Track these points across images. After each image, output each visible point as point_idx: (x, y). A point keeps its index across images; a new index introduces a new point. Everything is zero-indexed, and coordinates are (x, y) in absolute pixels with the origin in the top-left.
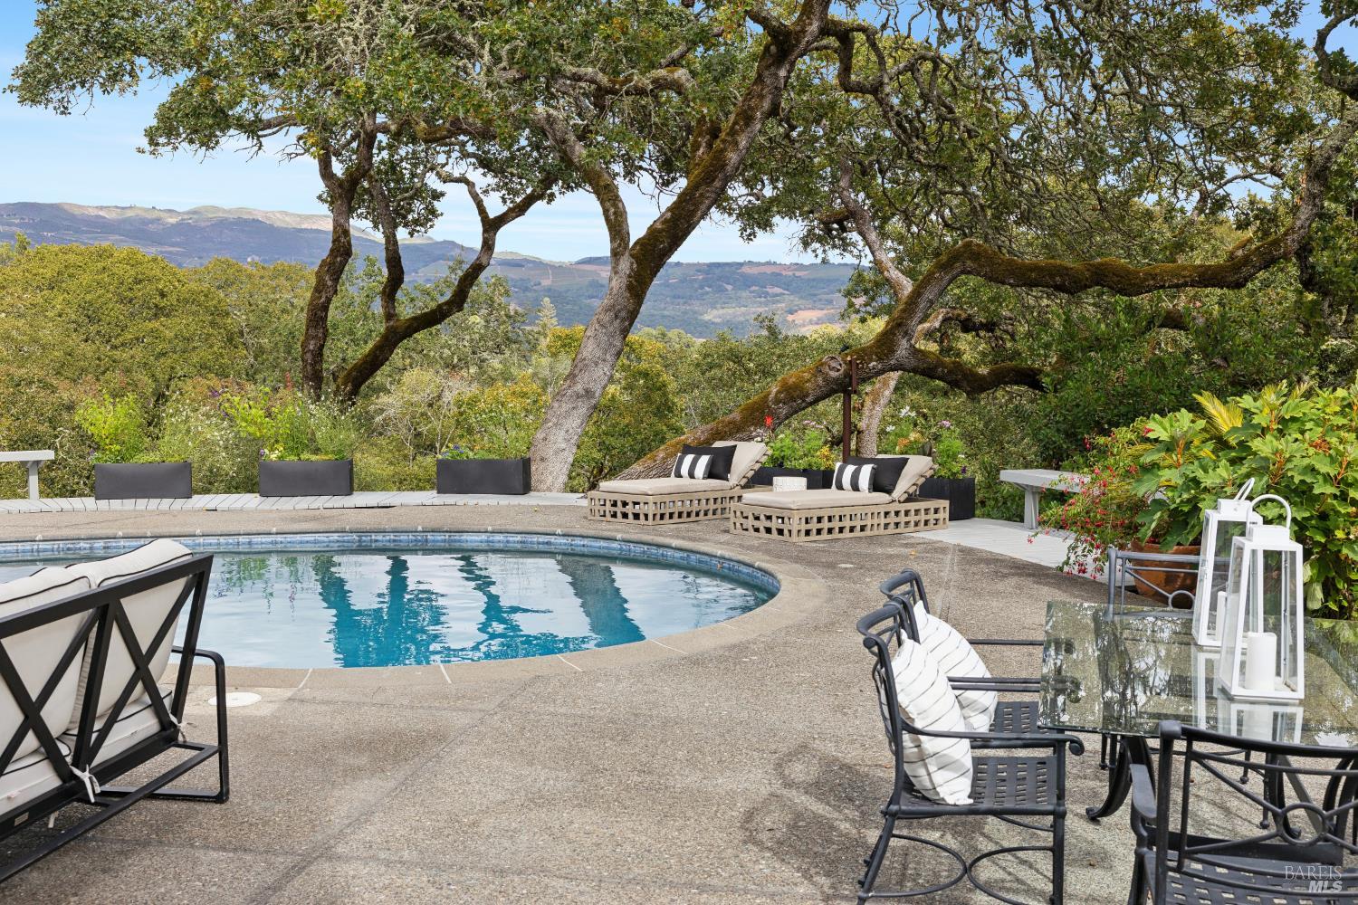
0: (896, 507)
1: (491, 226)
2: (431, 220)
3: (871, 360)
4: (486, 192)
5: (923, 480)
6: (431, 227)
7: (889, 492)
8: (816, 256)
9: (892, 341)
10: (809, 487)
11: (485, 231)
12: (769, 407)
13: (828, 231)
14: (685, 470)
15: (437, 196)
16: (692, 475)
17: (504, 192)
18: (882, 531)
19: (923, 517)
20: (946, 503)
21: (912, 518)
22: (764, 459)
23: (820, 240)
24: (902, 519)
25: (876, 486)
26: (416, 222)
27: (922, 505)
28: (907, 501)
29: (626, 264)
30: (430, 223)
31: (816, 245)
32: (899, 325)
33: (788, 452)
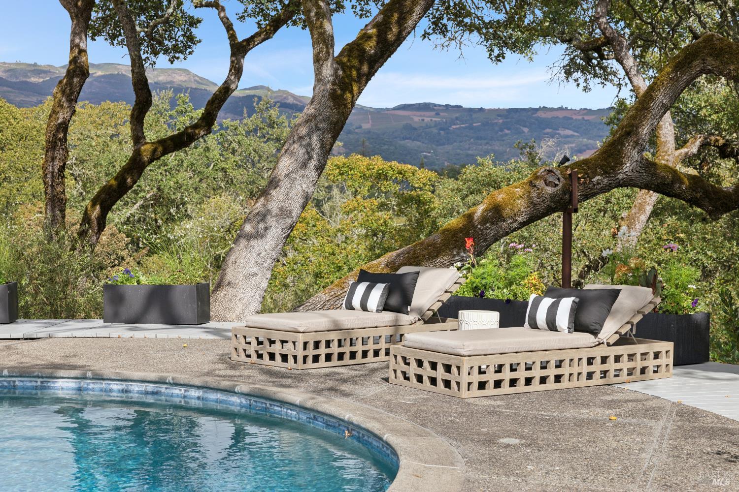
0: (603, 351)
1: (239, 49)
2: (190, 47)
3: (595, 174)
4: (242, 18)
5: (639, 317)
6: (190, 53)
7: (595, 333)
8: (578, 85)
9: (620, 152)
10: (503, 324)
11: (233, 55)
12: (475, 227)
13: (588, 60)
14: (356, 301)
15: (194, 22)
16: (364, 308)
17: (260, 18)
18: (584, 382)
19: (639, 364)
20: (669, 346)
21: (625, 365)
22: (455, 289)
23: (584, 70)
24: (611, 366)
25: (578, 325)
26: (176, 49)
27: (639, 349)
28: (616, 344)
29: (328, 70)
30: (189, 50)
31: (578, 75)
32: (629, 134)
33: (490, 280)
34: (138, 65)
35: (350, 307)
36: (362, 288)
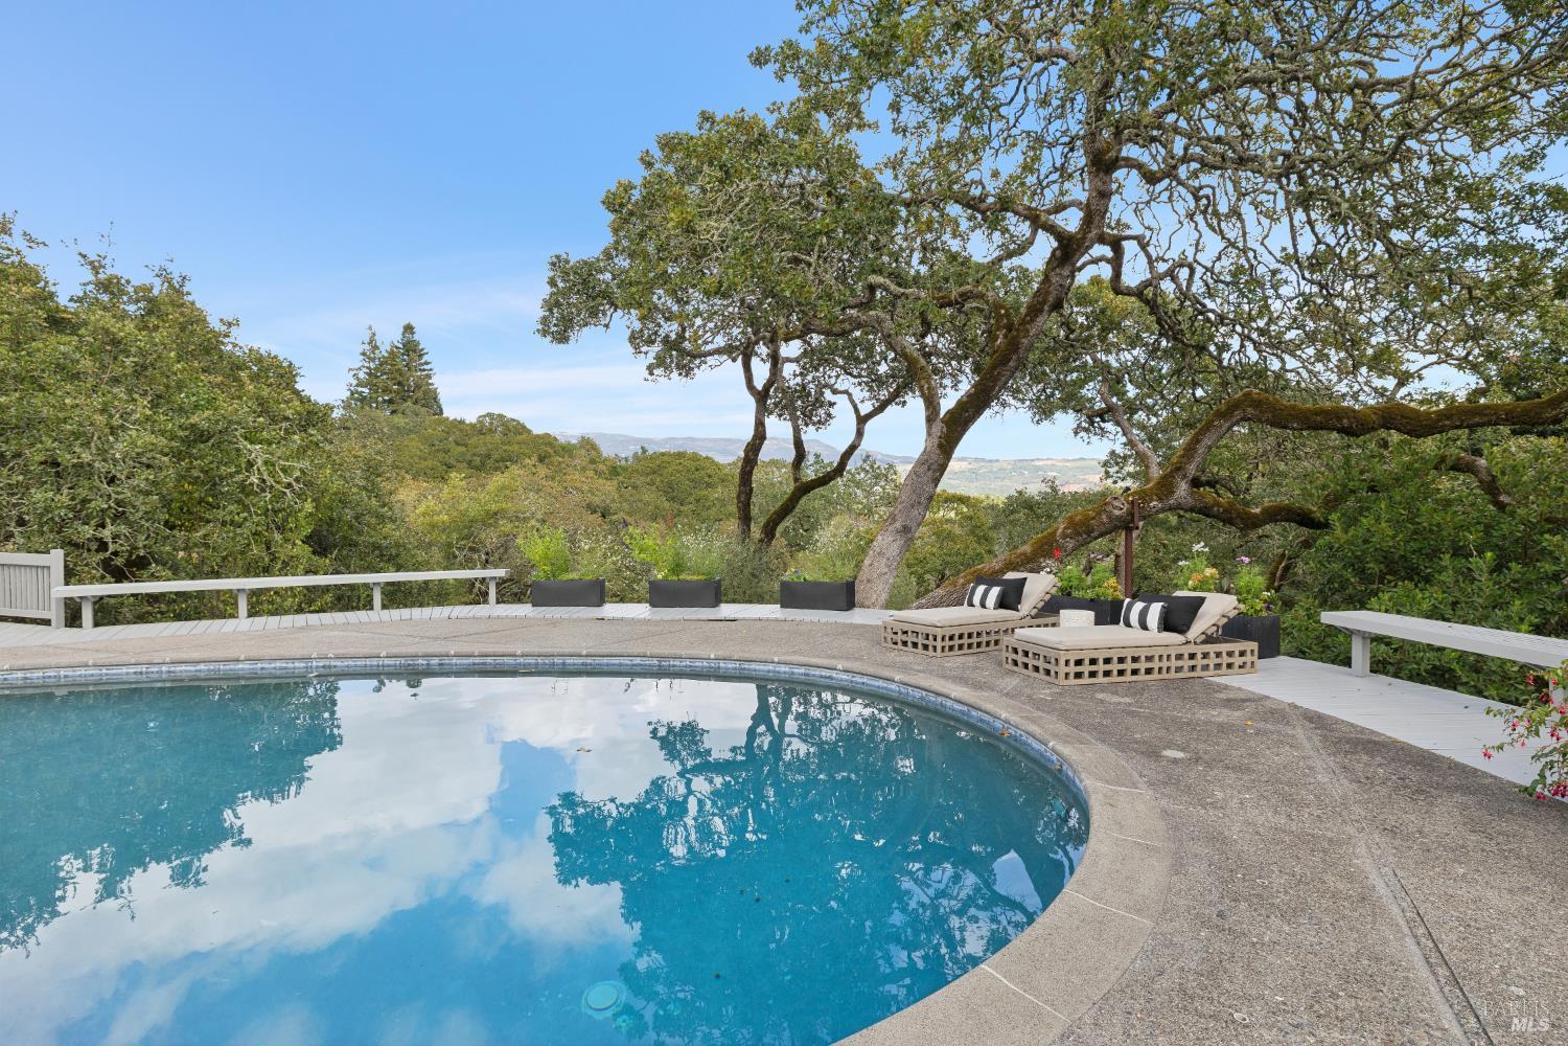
0: (1192, 649)
1: (862, 420)
2: (829, 421)
3: (1152, 500)
4: (862, 401)
5: (1226, 620)
6: (829, 425)
7: (1182, 631)
9: (1171, 483)
10: (1097, 623)
11: (858, 424)
12: (1057, 541)
13: (1092, 423)
14: (977, 599)
15: (832, 404)
16: (983, 605)
18: (1173, 675)
19: (1225, 660)
20: (1254, 645)
21: (1212, 661)
22: (1054, 591)
23: (1087, 430)
24: (1199, 661)
25: (1167, 625)
26: (819, 422)
27: (1224, 647)
28: (1204, 642)
30: (829, 423)
31: (1083, 434)
32: (1178, 469)
33: (1075, 583)
34: (797, 431)
35: (971, 604)
36: (981, 589)
